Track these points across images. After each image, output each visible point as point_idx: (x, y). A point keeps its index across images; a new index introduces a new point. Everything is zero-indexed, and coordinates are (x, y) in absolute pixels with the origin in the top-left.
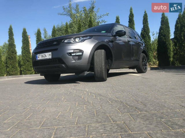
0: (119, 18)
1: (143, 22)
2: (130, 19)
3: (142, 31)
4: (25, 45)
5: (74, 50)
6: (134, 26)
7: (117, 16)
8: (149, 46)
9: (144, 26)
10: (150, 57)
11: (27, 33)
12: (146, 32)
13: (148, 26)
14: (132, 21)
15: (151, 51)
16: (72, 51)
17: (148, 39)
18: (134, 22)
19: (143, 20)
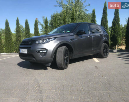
0: (95, 11)
1: (115, 13)
2: (103, 11)
3: (113, 20)
4: (27, 32)
5: (41, 49)
6: (107, 17)
7: (94, 9)
8: (118, 32)
9: (115, 17)
10: (119, 41)
11: (28, 23)
12: (116, 21)
13: (118, 17)
14: (105, 13)
15: (120, 36)
16: (40, 50)
17: (117, 26)
18: (107, 13)
19: (115, 12)
